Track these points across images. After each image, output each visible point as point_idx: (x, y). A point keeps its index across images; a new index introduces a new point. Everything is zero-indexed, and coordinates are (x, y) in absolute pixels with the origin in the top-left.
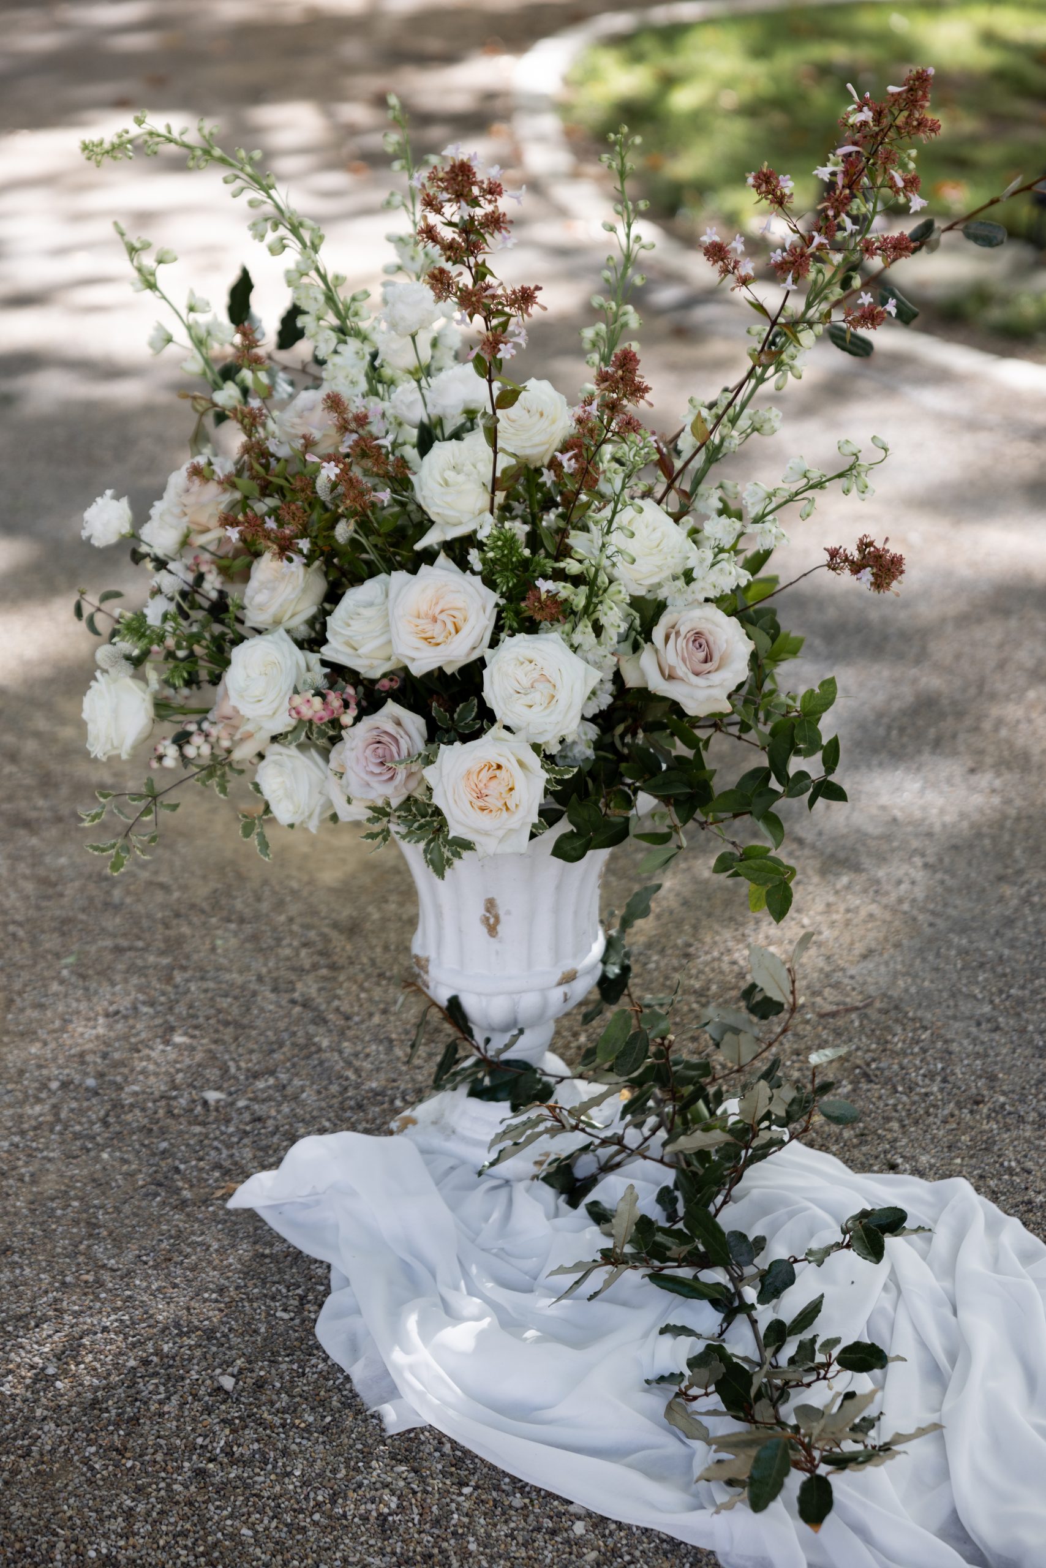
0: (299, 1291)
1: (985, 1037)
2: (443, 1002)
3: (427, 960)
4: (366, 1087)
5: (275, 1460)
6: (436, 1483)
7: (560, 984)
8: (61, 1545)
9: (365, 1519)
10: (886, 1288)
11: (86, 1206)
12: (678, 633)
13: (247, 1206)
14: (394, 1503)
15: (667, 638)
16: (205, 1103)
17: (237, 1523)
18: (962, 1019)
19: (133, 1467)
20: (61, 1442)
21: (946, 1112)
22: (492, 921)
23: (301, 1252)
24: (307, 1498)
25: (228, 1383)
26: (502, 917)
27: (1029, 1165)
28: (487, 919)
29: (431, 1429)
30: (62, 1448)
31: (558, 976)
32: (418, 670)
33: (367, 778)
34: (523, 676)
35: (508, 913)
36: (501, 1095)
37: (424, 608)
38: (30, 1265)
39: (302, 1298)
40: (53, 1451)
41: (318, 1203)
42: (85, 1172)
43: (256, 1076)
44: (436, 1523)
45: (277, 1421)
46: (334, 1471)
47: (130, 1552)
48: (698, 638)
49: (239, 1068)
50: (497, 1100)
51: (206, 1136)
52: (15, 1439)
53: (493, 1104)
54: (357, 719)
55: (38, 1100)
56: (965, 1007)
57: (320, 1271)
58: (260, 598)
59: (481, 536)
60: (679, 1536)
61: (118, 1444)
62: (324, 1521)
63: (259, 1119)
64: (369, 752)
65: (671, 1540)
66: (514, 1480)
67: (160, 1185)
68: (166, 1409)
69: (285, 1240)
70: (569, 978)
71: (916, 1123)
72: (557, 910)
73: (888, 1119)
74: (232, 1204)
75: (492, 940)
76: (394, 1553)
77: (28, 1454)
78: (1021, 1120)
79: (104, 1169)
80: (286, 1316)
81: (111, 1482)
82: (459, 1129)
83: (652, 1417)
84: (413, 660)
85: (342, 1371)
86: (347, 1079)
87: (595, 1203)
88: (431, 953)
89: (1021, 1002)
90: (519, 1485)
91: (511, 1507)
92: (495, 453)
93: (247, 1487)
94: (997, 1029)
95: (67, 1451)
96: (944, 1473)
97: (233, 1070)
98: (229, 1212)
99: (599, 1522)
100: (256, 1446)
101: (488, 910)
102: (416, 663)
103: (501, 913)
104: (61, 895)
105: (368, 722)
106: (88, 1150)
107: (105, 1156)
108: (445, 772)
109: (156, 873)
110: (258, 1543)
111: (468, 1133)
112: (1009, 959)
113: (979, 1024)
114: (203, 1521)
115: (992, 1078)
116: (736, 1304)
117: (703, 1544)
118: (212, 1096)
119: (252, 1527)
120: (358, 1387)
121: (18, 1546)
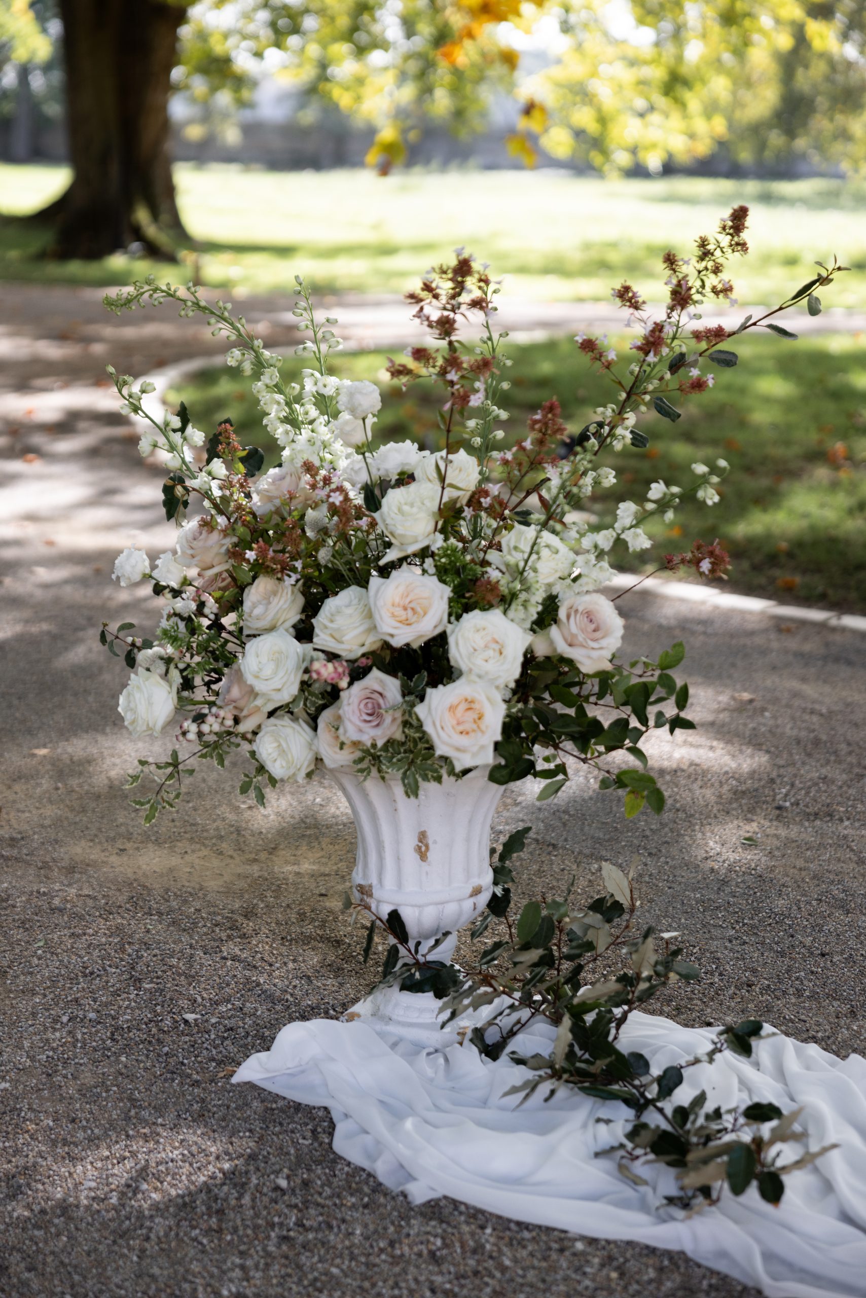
0: (310, 1127)
1: (738, 948)
2: (385, 917)
3: (371, 886)
4: (304, 1003)
5: (339, 1227)
6: (465, 1228)
7: (471, 896)
8: (200, 1289)
9: (420, 1255)
10: (740, 1090)
11: (122, 1090)
12: (577, 611)
13: (247, 1079)
14: (439, 1242)
15: (568, 617)
16: (186, 1022)
17: (326, 1265)
18: (717, 939)
19: (232, 1240)
20: (171, 1229)
21: (731, 992)
22: (423, 849)
23: (300, 1104)
24: (372, 1246)
25: (283, 1183)
26: (431, 846)
27: (803, 1017)
28: (420, 848)
29: (445, 1197)
30: (173, 1233)
31: (469, 891)
32: (396, 643)
33: (362, 725)
34: (479, 640)
35: (435, 842)
36: (427, 988)
37: (397, 600)
38: (96, 1126)
39: (314, 1131)
40: (167, 1235)
41: (303, 1072)
42: (112, 1070)
43: (217, 1003)
44: (474, 1252)
45: (330, 1203)
46: (385, 1229)
47: (253, 1289)
48: (590, 616)
49: (203, 999)
50: (423, 992)
51: (195, 1042)
52: (135, 1230)
53: (420, 994)
54: (350, 684)
55: (55, 1030)
56: (716, 932)
57: (321, 1113)
58: (258, 611)
59: (434, 549)
60: (653, 1243)
61: (215, 1227)
62: (390, 1260)
63: (231, 1029)
64: (362, 706)
65: (647, 1247)
66: (519, 1224)
67: (173, 1073)
68: (243, 1202)
69: (284, 1098)
70: (477, 892)
71: (712, 1000)
72: (468, 840)
73: (691, 999)
74: (234, 1080)
75: (423, 864)
76: (450, 1273)
77: (147, 1239)
78: (784, 993)
79: (126, 1067)
80: (306, 1142)
81: (219, 1250)
82: (394, 1017)
83: (608, 1173)
84: (392, 636)
85: (364, 1170)
86: (287, 1001)
87: (513, 1053)
88: (373, 880)
89: (753, 927)
90: (522, 1226)
91: (523, 1239)
92: (443, 488)
93: (323, 1244)
94: (745, 943)
95: (177, 1235)
96: (828, 1187)
97: (199, 1000)
98: (233, 1085)
99: (592, 1241)
100: (321, 1218)
101: (420, 841)
102: (396, 639)
103: (430, 842)
104: (14, 906)
105: (358, 686)
106: (108, 1057)
107: (123, 1059)
108: (433, 706)
109: (81, 889)
110: (346, 1276)
111: (401, 1019)
112: (734, 904)
113: (730, 941)
114: (299, 1267)
115: (754, 971)
116: (642, 1101)
117: (673, 1247)
118: (190, 1017)
119: (338, 1266)
120: (381, 1178)
121: (169, 1291)
